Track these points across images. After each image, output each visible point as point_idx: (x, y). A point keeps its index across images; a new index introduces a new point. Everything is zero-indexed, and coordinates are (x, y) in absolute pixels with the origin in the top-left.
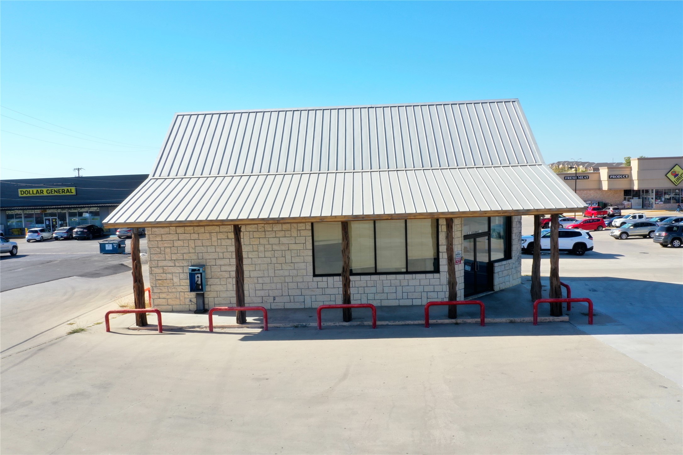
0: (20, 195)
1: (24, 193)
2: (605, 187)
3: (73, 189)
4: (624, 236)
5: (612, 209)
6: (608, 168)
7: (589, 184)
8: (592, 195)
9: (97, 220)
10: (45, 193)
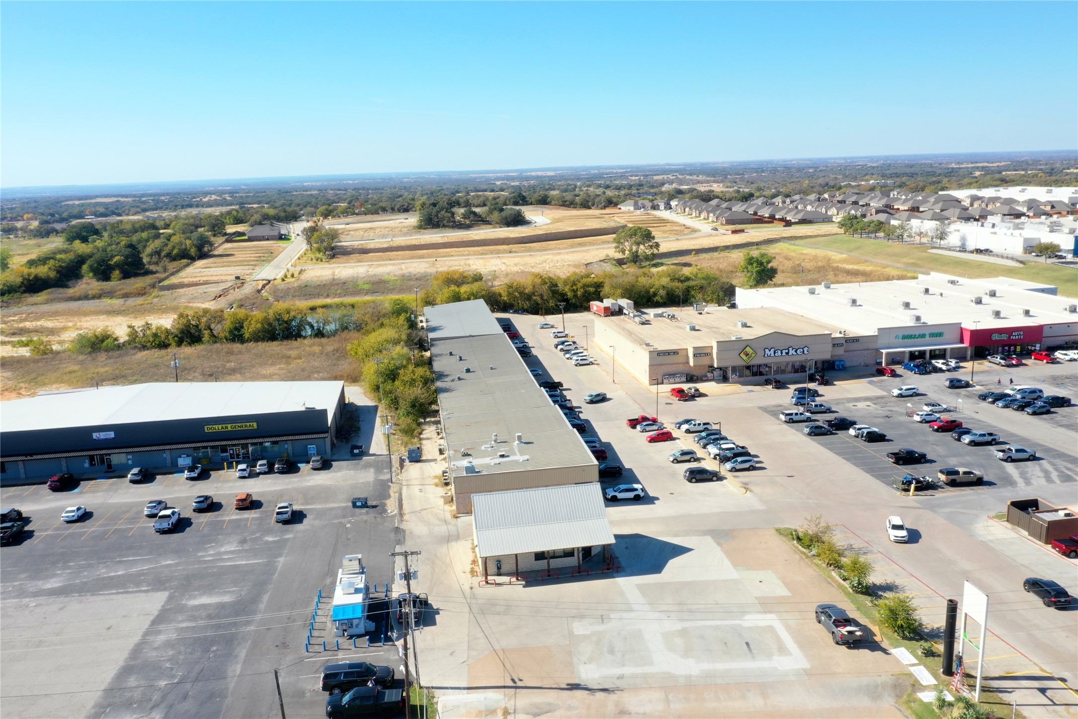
0: (206, 431)
1: (211, 429)
2: (692, 363)
3: (255, 424)
4: (675, 461)
5: (693, 390)
6: (694, 348)
7: (679, 359)
8: (681, 368)
9: (276, 448)
10: (229, 429)
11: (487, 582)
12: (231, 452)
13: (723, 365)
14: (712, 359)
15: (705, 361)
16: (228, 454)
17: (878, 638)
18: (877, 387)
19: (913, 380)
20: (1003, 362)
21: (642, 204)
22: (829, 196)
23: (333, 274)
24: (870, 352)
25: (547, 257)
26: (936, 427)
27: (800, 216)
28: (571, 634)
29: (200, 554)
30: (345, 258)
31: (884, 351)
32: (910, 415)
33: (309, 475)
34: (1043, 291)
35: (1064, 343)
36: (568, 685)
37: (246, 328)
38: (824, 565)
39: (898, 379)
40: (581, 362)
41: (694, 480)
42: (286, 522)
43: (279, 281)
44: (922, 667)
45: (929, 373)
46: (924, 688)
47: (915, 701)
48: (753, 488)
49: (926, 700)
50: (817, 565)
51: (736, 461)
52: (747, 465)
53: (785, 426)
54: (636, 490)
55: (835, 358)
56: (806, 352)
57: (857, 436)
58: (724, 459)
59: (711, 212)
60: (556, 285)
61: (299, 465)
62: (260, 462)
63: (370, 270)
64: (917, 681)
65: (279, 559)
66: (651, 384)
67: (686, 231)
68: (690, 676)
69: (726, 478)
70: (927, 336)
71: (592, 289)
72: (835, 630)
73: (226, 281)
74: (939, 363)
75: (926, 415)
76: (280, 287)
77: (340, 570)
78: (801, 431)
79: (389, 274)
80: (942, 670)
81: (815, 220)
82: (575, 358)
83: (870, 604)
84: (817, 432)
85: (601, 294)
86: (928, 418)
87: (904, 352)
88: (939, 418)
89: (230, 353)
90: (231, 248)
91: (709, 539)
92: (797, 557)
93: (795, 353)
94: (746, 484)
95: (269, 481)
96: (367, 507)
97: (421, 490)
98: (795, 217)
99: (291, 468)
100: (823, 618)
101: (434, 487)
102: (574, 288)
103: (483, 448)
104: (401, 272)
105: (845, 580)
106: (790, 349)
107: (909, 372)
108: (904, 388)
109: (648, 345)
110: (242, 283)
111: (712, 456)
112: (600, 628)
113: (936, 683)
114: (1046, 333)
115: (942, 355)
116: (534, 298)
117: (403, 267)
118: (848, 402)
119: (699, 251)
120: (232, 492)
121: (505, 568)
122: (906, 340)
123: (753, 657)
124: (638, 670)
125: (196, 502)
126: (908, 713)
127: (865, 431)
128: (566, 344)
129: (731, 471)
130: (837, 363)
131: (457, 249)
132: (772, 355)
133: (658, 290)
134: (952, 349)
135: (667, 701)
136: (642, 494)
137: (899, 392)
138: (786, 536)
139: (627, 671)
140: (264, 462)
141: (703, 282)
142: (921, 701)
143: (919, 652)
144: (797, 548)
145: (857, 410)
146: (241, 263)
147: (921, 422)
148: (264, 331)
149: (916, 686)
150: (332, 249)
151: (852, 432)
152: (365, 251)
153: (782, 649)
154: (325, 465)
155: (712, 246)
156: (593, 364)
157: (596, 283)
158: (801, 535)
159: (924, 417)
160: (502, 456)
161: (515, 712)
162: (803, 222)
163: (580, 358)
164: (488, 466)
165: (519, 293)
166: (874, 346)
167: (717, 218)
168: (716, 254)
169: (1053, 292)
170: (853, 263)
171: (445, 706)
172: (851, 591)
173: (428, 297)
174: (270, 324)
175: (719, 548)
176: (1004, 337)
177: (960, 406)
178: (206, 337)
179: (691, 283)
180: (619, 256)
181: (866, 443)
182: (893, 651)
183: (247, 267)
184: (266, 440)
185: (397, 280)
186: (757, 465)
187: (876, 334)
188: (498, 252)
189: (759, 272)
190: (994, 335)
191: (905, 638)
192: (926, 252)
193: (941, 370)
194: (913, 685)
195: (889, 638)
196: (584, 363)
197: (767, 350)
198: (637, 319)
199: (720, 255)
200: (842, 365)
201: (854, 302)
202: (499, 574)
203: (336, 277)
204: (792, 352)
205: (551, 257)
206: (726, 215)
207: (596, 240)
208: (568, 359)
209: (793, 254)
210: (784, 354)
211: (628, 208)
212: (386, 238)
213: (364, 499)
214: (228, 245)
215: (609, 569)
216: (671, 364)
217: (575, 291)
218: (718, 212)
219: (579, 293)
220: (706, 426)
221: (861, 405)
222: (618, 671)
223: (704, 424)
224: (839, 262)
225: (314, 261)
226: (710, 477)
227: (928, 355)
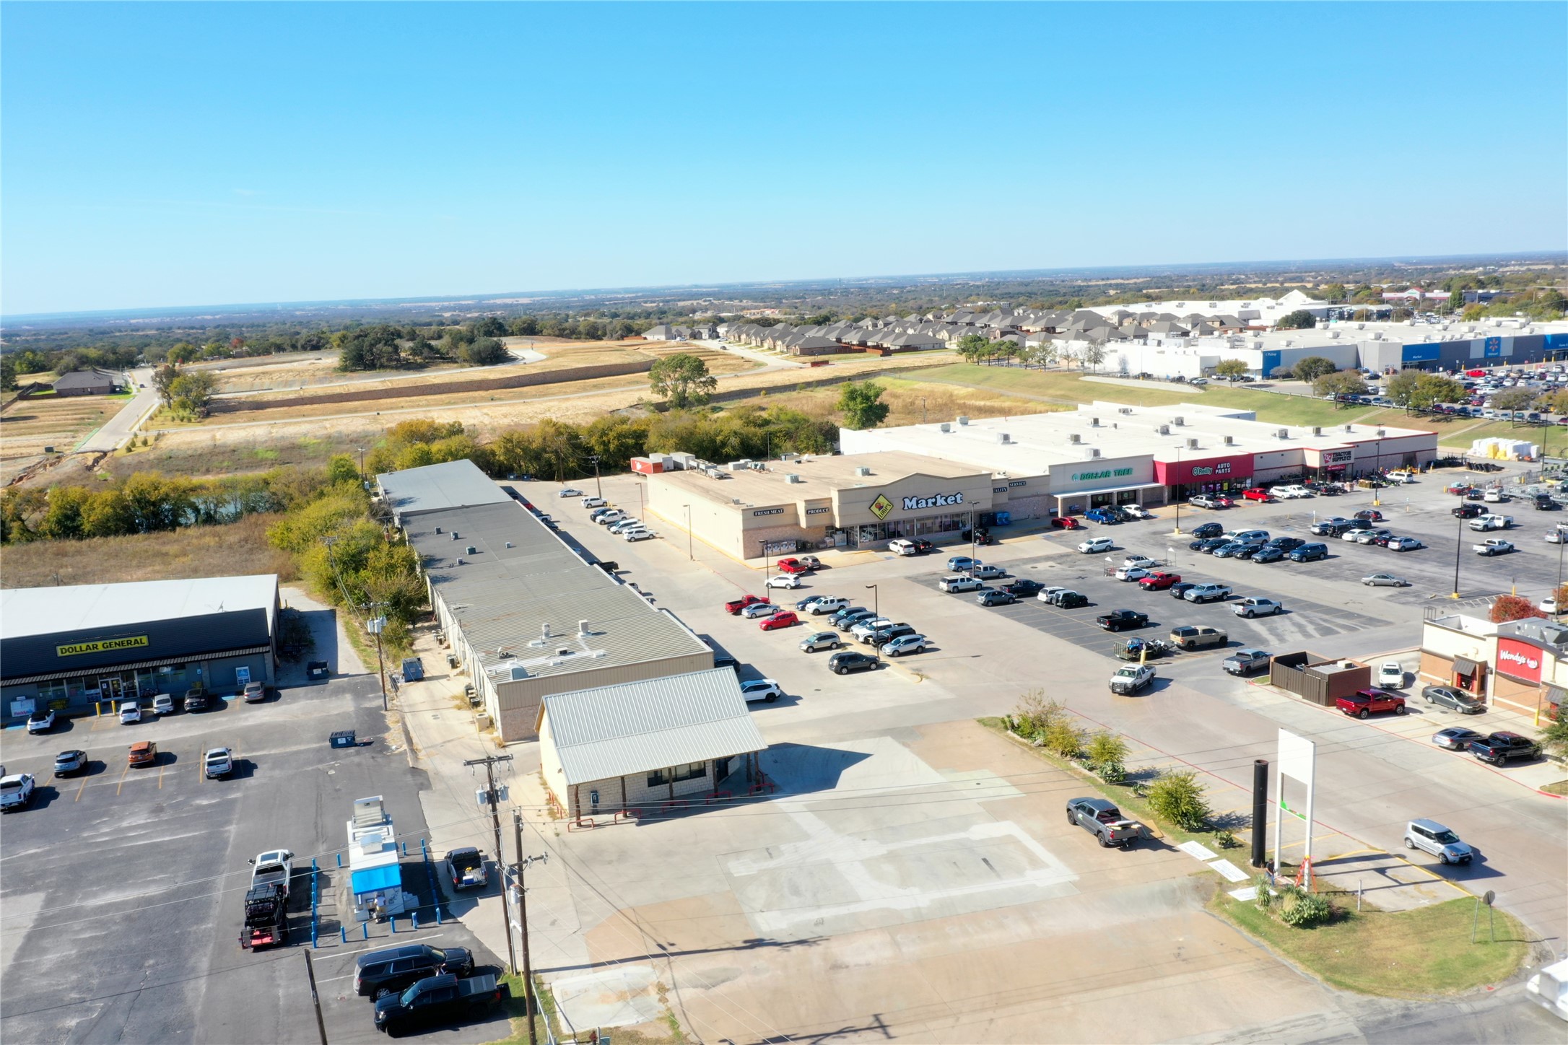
0: (60, 654)
1: (67, 651)
2: (803, 524)
3: (145, 639)
4: (811, 650)
5: (810, 561)
6: (806, 501)
7: (784, 519)
8: (788, 532)
9: (182, 675)
10: (100, 648)
11: (579, 825)
12: (105, 686)
13: (848, 523)
14: (832, 516)
15: (822, 520)
16: (99, 690)
17: (1156, 834)
18: (1057, 543)
19: (1100, 532)
20: (1210, 503)
21: (677, 331)
22: (934, 317)
23: (214, 438)
24: (1040, 498)
25: (552, 404)
26: (1148, 584)
27: (901, 342)
28: (729, 875)
29: (85, 835)
30: (228, 416)
31: (1059, 497)
32: (1110, 573)
33: (243, 711)
34: (1238, 416)
35: (1278, 477)
36: (745, 942)
37: (85, 516)
38: (1058, 755)
39: (1082, 532)
40: (637, 536)
41: (845, 671)
42: (223, 777)
43: (121, 452)
44: (1224, 861)
45: (1120, 522)
46: (1236, 885)
47: (1228, 902)
48: (930, 675)
49: (1242, 899)
50: (1048, 757)
51: (899, 642)
52: (913, 646)
53: (949, 598)
54: (769, 686)
55: (997, 509)
56: (959, 501)
57: (1049, 603)
58: (880, 642)
59: (779, 338)
60: (577, 437)
61: (224, 698)
62: (157, 698)
63: (274, 431)
64: (1222, 877)
65: (227, 828)
66: (747, 558)
67: (747, 365)
68: (919, 908)
69: (888, 665)
70: (1112, 474)
71: (631, 441)
72: (1101, 826)
73: (30, 455)
74: (1132, 509)
75: (1133, 570)
76: (124, 461)
77: (349, 824)
78: (974, 601)
79: (305, 435)
80: (1251, 861)
81: (922, 347)
82: (625, 530)
83: (1133, 795)
84: (995, 600)
85: (645, 447)
86: (1135, 575)
87: (1084, 497)
88: (1148, 574)
89: (62, 554)
90: (30, 408)
91: (889, 739)
92: (1017, 750)
93: (944, 503)
94: (917, 670)
95: (178, 725)
96: (356, 745)
97: (435, 717)
98: (895, 343)
99: (211, 703)
100: (1080, 816)
101: (455, 711)
102: (605, 438)
103: (530, 645)
104: (325, 432)
105: (1091, 769)
106: (938, 497)
107: (1095, 523)
108: (1095, 540)
109: (737, 502)
110: (58, 457)
111: (861, 639)
112: (771, 864)
113: (1248, 877)
114: (1258, 464)
115: (1132, 497)
116: (546, 456)
117: (327, 424)
118: (1024, 564)
119: (771, 390)
120: (116, 745)
121: (604, 802)
122: (1086, 481)
123: (999, 876)
124: (843, 911)
125: (59, 762)
126: (1224, 916)
127: (1061, 594)
128: (608, 513)
129: (892, 656)
130: (999, 516)
131: (408, 399)
132: (915, 506)
133: (727, 437)
134: (1144, 490)
135: (896, 944)
136: (777, 693)
137: (1089, 546)
138: (995, 726)
139: (826, 913)
140: (166, 696)
141: (789, 425)
142: (1236, 900)
143: (1216, 844)
144: (1013, 739)
145: (1040, 572)
146: (51, 429)
147: (1126, 581)
148: (118, 518)
149: (1223, 884)
150: (205, 403)
151: (1042, 597)
152: (259, 406)
153: (1035, 862)
154: (270, 695)
155: (787, 383)
156: (654, 537)
157: (635, 432)
158: (1016, 722)
159: (1129, 573)
160: (564, 653)
161: (675, 987)
162: (906, 349)
163: (635, 530)
164: (545, 668)
165: (523, 450)
166: (1045, 491)
167: (787, 347)
168: (794, 394)
169: (1250, 417)
170: (983, 399)
171: (564, 993)
172: (1103, 782)
173: (380, 462)
174: (125, 508)
175: (907, 750)
176: (1208, 471)
177: (1171, 558)
178: (15, 534)
179: (772, 428)
180: (658, 398)
181: (1063, 610)
182: (1180, 847)
183: (64, 434)
184: (165, 662)
185: (319, 444)
186: (928, 646)
187: (1047, 473)
188: (474, 400)
189: (864, 411)
190: (1195, 469)
191: (1191, 829)
192: (1077, 380)
193: (1135, 518)
194: (1220, 884)
195: (1171, 833)
196: (640, 536)
197: (907, 500)
198: (712, 472)
199: (801, 395)
200: (1006, 519)
201: (1006, 438)
202: (596, 812)
203: (218, 443)
204: (940, 501)
205: (555, 403)
206: (800, 342)
207: (619, 380)
208: (615, 533)
209: (900, 391)
210: (930, 505)
211: (657, 337)
212: (291, 386)
213: (349, 732)
214: (25, 404)
215: (758, 789)
216: (774, 527)
217: (606, 444)
218: (788, 339)
219: (612, 447)
220: (842, 603)
221: (1042, 566)
222: (814, 915)
223: (839, 601)
224: (964, 398)
225: (178, 421)
226: (867, 664)
227: (1115, 500)
